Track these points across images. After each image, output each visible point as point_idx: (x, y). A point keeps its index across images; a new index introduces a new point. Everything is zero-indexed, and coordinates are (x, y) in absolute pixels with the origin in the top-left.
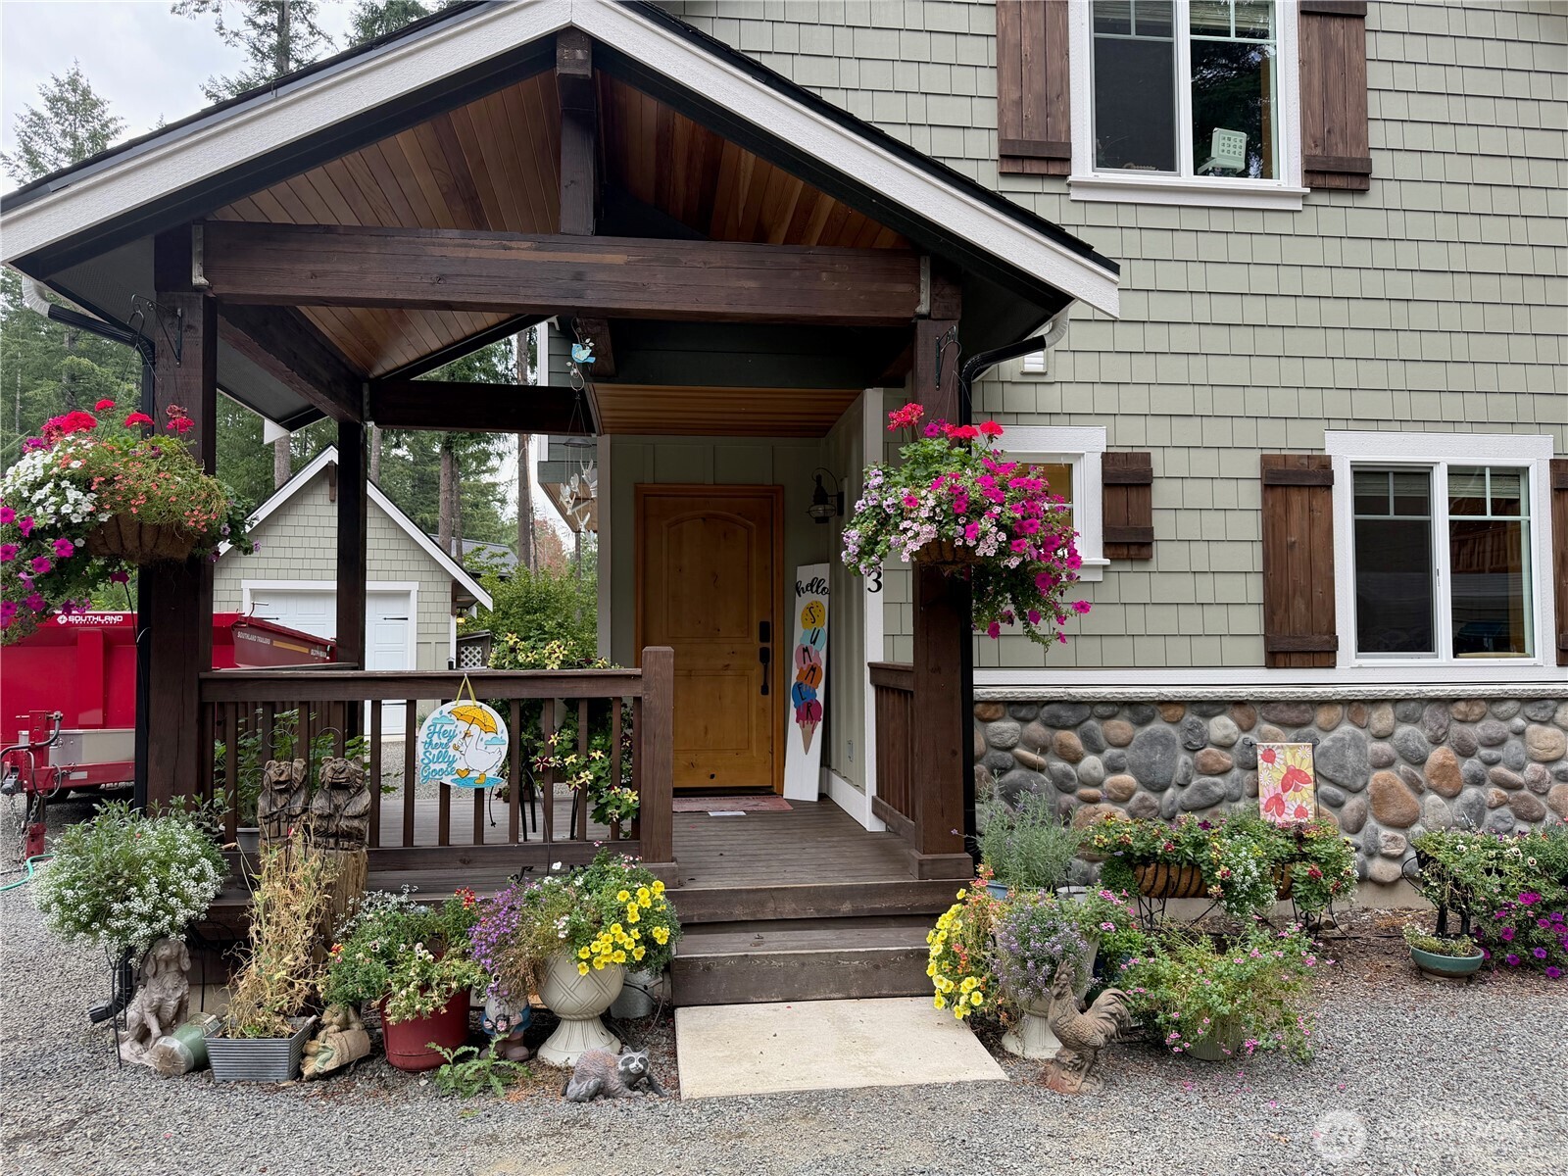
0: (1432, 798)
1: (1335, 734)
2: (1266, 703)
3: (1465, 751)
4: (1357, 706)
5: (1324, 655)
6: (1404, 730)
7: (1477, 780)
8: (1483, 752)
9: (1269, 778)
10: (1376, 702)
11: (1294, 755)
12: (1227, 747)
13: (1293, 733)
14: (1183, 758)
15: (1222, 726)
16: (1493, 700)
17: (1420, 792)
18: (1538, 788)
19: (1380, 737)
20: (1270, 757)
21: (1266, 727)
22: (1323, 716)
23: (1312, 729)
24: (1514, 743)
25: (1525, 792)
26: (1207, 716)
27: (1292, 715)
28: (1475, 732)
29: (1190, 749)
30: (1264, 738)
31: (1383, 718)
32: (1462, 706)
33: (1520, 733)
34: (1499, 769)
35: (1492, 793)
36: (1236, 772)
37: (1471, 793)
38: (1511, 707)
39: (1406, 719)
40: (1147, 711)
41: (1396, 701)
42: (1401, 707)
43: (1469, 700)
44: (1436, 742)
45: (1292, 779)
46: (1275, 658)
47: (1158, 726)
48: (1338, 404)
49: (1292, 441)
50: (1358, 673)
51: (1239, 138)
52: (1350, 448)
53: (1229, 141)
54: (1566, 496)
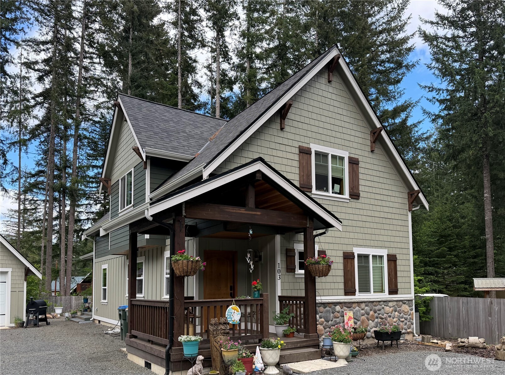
0: (371, 321)
1: (356, 309)
2: (345, 303)
3: (375, 312)
4: (359, 303)
5: (353, 293)
6: (366, 308)
7: (377, 318)
8: (378, 312)
9: (346, 318)
10: (362, 302)
11: (349, 314)
12: (338, 312)
13: (349, 309)
14: (332, 315)
15: (338, 308)
16: (379, 302)
17: (368, 320)
18: (386, 319)
19: (362, 310)
20: (346, 314)
21: (345, 308)
22: (354, 305)
23: (352, 308)
24: (382, 310)
25: (384, 320)
26: (335, 306)
27: (349, 305)
28: (377, 308)
29: (333, 313)
30: (345, 310)
31: (363, 305)
32: (375, 303)
33: (383, 308)
34: (380, 315)
35: (379, 320)
36: (340, 317)
37: (376, 320)
38: (382, 303)
39: (366, 306)
40: (326, 305)
41: (365, 302)
42: (366, 303)
43: (376, 302)
44: (371, 310)
45: (350, 319)
46: (346, 294)
47: (328, 308)
48: (355, 242)
49: (348, 249)
50: (359, 296)
51: (339, 186)
52: (357, 251)
53: (337, 187)
54: (390, 262)
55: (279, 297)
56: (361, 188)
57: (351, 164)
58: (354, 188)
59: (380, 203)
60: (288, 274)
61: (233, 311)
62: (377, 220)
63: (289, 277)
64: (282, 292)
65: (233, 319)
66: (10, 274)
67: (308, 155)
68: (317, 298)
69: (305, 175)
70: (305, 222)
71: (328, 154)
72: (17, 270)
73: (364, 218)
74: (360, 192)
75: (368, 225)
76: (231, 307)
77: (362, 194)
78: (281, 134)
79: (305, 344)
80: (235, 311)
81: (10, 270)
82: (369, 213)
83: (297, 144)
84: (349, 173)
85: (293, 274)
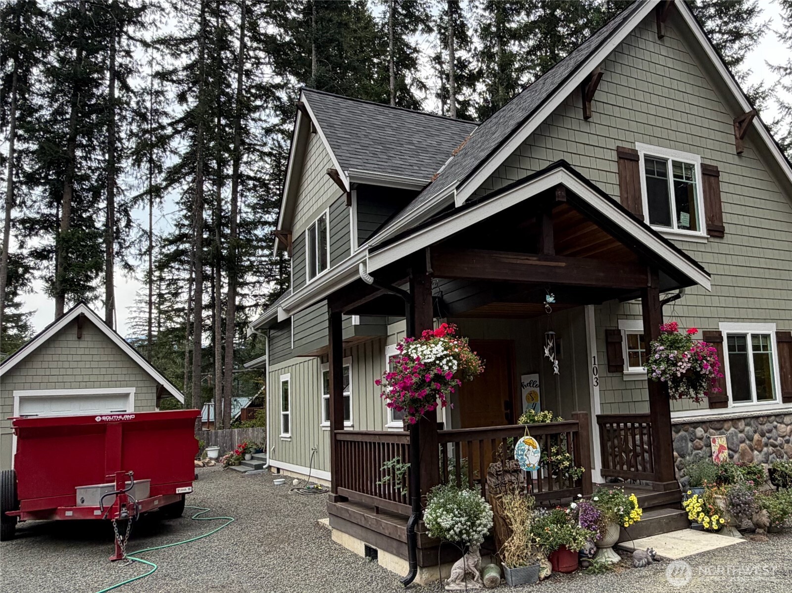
0: (756, 452)
1: (730, 431)
2: (711, 422)
3: (763, 435)
4: (735, 421)
5: (724, 404)
6: (747, 428)
7: (766, 445)
8: (767, 434)
9: (715, 448)
10: (739, 419)
11: (720, 441)
12: (701, 439)
13: (718, 432)
14: (690, 444)
15: (700, 431)
16: (769, 416)
17: (752, 450)
18: (781, 446)
19: (741, 432)
20: (714, 442)
21: (712, 431)
22: (726, 426)
23: (723, 430)
24: (774, 430)
25: (779, 448)
26: (695, 428)
27: (718, 425)
28: (765, 427)
29: (692, 441)
30: (711, 434)
31: (741, 425)
32: (761, 419)
33: (775, 427)
34: (771, 440)
35: (771, 448)
36: (704, 448)
37: (765, 449)
38: (773, 418)
39: (747, 425)
40: (679, 427)
41: (744, 418)
42: (746, 421)
43: (763, 416)
44: (755, 432)
45: (721, 447)
46: (712, 406)
47: (682, 433)
48: (721, 313)
49: (710, 326)
50: (735, 409)
51: (688, 215)
52: (726, 329)
53: (685, 217)
54: (781, 344)
55: (598, 416)
56: (726, 218)
57: (706, 177)
58: (715, 218)
59: (758, 243)
60: (610, 375)
61: (527, 447)
62: (755, 272)
63: (613, 380)
64: (602, 409)
65: (527, 462)
66: (132, 398)
67: (634, 163)
68: (673, 415)
69: (630, 198)
70: (643, 277)
71: (666, 160)
72: (144, 390)
73: (735, 271)
74: (724, 225)
75: (740, 282)
76: (522, 440)
77: (727, 227)
78: (585, 127)
79: (656, 502)
80: (531, 448)
81: (132, 390)
82: (742, 261)
83: (613, 145)
84: (704, 191)
85: (619, 374)
